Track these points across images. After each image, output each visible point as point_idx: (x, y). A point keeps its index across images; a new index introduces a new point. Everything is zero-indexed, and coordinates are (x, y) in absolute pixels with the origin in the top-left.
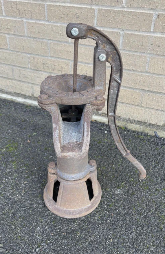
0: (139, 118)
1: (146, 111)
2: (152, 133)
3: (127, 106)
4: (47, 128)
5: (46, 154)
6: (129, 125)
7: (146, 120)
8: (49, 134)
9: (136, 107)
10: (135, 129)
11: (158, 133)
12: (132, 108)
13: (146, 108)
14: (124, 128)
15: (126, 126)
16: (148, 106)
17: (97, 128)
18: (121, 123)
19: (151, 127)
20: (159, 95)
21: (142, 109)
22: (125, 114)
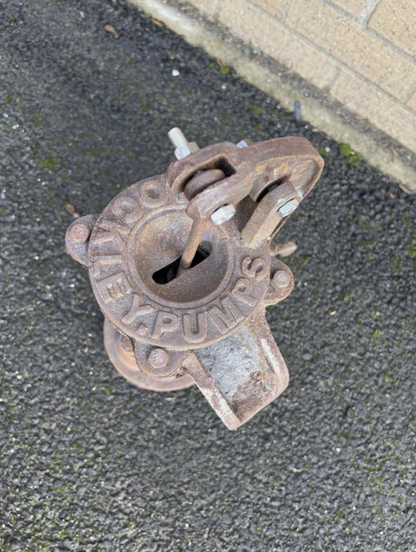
0: (273, 50)
1: (293, 40)
2: (290, 103)
3: (249, 9)
4: (25, 24)
5: (6, 116)
6: (243, 65)
7: (290, 62)
8: (25, 49)
9: (271, 21)
10: (254, 79)
11: (303, 107)
12: (260, 19)
13: (295, 32)
14: (227, 70)
15: (235, 65)
16: (299, 30)
17: (157, 54)
18: (225, 52)
19: (295, 83)
20: (332, 10)
21: (283, 32)
22: (242, 27)
